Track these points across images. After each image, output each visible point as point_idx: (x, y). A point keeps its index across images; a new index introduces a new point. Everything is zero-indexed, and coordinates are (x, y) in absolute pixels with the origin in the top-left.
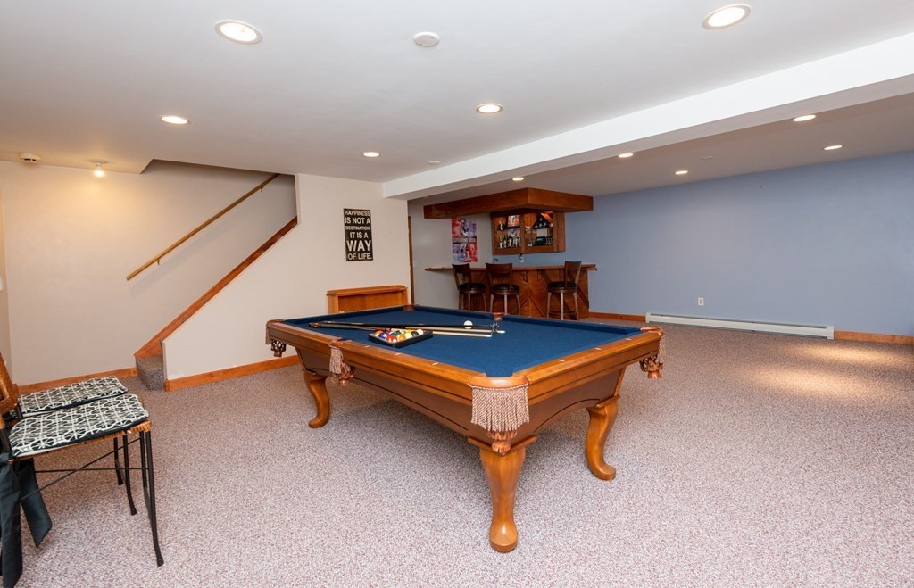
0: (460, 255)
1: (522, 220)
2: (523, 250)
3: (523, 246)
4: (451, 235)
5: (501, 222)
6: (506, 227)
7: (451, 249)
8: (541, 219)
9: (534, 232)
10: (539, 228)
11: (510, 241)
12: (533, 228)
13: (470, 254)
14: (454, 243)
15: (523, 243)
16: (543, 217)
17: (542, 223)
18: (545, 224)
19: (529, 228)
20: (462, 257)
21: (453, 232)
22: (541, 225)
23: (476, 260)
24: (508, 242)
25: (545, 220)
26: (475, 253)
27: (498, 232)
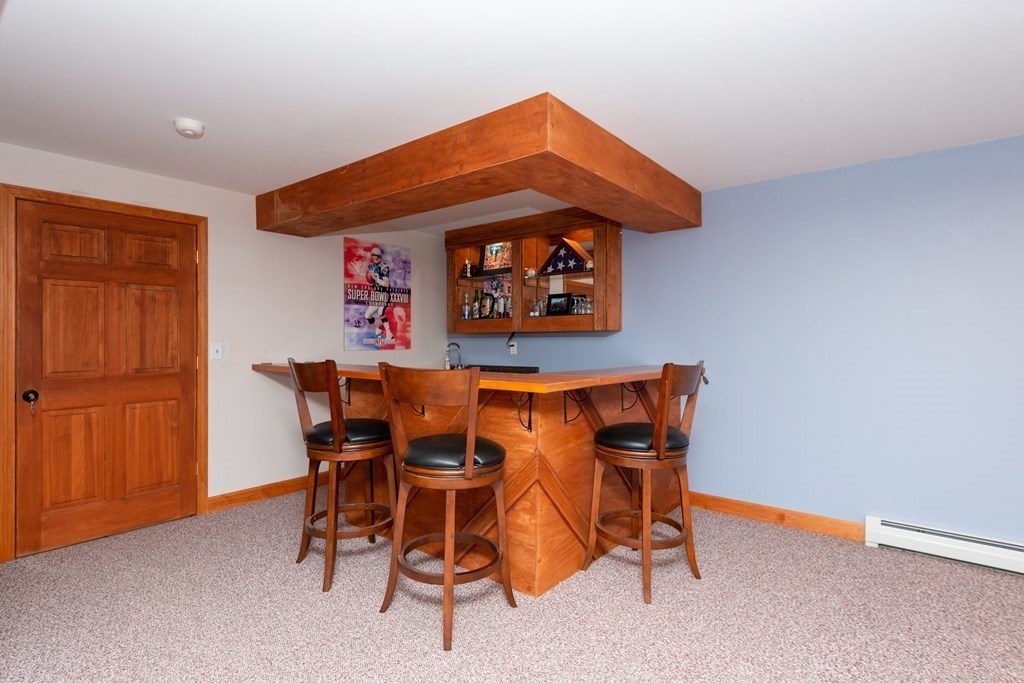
0: (365, 330)
1: (516, 252)
2: (517, 325)
3: (516, 315)
4: (340, 280)
5: (468, 259)
6: (479, 271)
7: (340, 317)
8: (562, 252)
9: (543, 284)
10: (556, 272)
11: (488, 303)
12: (543, 273)
13: (393, 329)
14: (348, 302)
15: (519, 310)
16: (568, 248)
17: (565, 260)
18: (572, 263)
19: (532, 272)
20: (372, 336)
21: (348, 274)
22: (561, 266)
23: (407, 344)
24: (482, 306)
25: (572, 254)
26: (405, 328)
27: (462, 282)
